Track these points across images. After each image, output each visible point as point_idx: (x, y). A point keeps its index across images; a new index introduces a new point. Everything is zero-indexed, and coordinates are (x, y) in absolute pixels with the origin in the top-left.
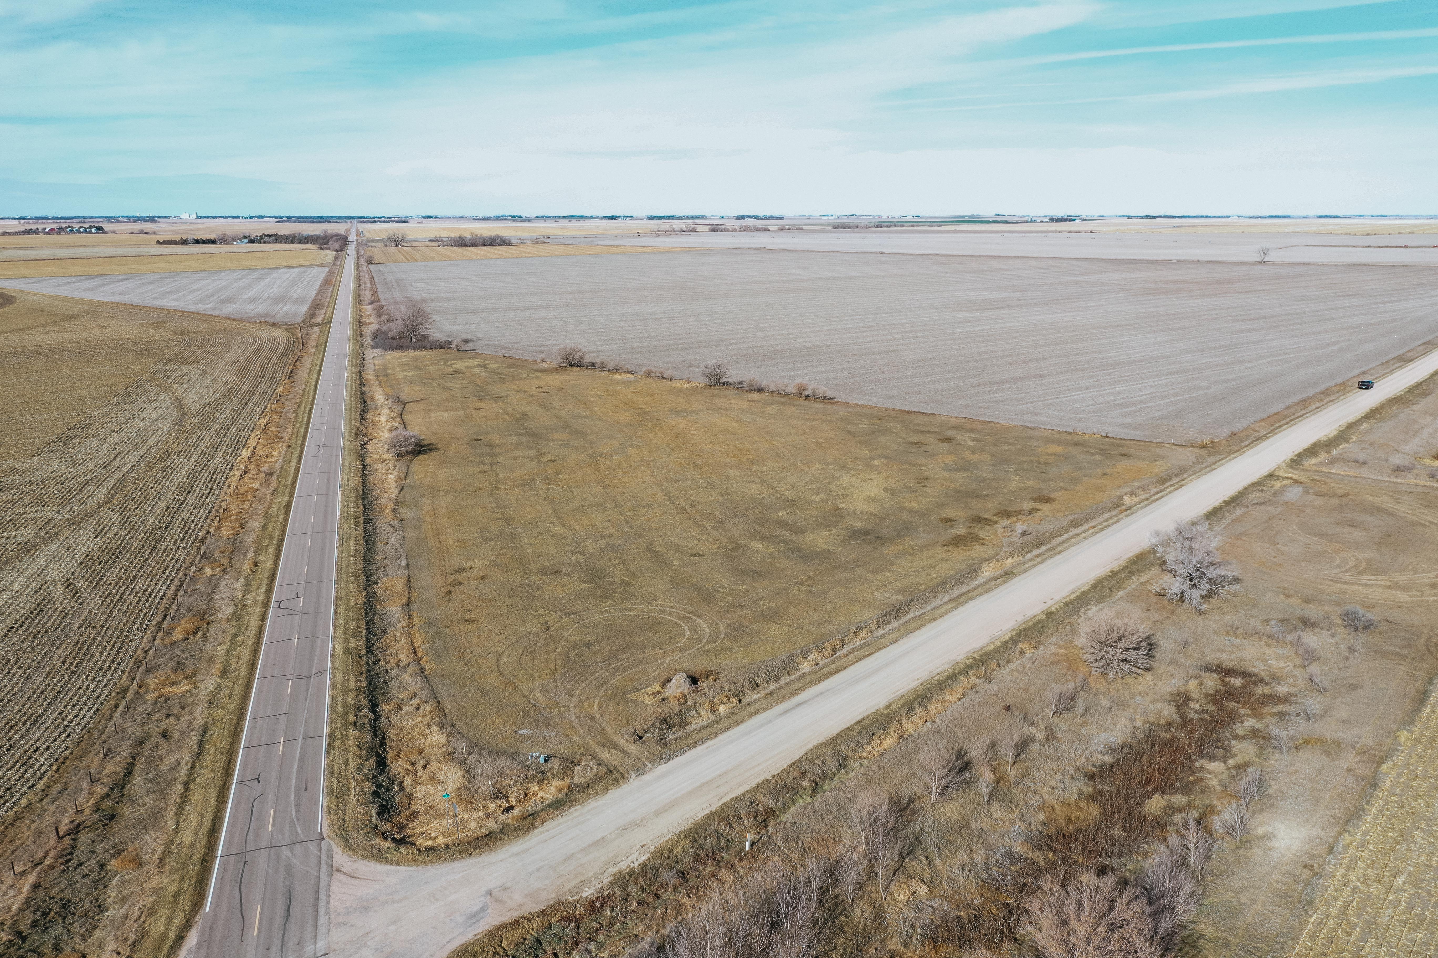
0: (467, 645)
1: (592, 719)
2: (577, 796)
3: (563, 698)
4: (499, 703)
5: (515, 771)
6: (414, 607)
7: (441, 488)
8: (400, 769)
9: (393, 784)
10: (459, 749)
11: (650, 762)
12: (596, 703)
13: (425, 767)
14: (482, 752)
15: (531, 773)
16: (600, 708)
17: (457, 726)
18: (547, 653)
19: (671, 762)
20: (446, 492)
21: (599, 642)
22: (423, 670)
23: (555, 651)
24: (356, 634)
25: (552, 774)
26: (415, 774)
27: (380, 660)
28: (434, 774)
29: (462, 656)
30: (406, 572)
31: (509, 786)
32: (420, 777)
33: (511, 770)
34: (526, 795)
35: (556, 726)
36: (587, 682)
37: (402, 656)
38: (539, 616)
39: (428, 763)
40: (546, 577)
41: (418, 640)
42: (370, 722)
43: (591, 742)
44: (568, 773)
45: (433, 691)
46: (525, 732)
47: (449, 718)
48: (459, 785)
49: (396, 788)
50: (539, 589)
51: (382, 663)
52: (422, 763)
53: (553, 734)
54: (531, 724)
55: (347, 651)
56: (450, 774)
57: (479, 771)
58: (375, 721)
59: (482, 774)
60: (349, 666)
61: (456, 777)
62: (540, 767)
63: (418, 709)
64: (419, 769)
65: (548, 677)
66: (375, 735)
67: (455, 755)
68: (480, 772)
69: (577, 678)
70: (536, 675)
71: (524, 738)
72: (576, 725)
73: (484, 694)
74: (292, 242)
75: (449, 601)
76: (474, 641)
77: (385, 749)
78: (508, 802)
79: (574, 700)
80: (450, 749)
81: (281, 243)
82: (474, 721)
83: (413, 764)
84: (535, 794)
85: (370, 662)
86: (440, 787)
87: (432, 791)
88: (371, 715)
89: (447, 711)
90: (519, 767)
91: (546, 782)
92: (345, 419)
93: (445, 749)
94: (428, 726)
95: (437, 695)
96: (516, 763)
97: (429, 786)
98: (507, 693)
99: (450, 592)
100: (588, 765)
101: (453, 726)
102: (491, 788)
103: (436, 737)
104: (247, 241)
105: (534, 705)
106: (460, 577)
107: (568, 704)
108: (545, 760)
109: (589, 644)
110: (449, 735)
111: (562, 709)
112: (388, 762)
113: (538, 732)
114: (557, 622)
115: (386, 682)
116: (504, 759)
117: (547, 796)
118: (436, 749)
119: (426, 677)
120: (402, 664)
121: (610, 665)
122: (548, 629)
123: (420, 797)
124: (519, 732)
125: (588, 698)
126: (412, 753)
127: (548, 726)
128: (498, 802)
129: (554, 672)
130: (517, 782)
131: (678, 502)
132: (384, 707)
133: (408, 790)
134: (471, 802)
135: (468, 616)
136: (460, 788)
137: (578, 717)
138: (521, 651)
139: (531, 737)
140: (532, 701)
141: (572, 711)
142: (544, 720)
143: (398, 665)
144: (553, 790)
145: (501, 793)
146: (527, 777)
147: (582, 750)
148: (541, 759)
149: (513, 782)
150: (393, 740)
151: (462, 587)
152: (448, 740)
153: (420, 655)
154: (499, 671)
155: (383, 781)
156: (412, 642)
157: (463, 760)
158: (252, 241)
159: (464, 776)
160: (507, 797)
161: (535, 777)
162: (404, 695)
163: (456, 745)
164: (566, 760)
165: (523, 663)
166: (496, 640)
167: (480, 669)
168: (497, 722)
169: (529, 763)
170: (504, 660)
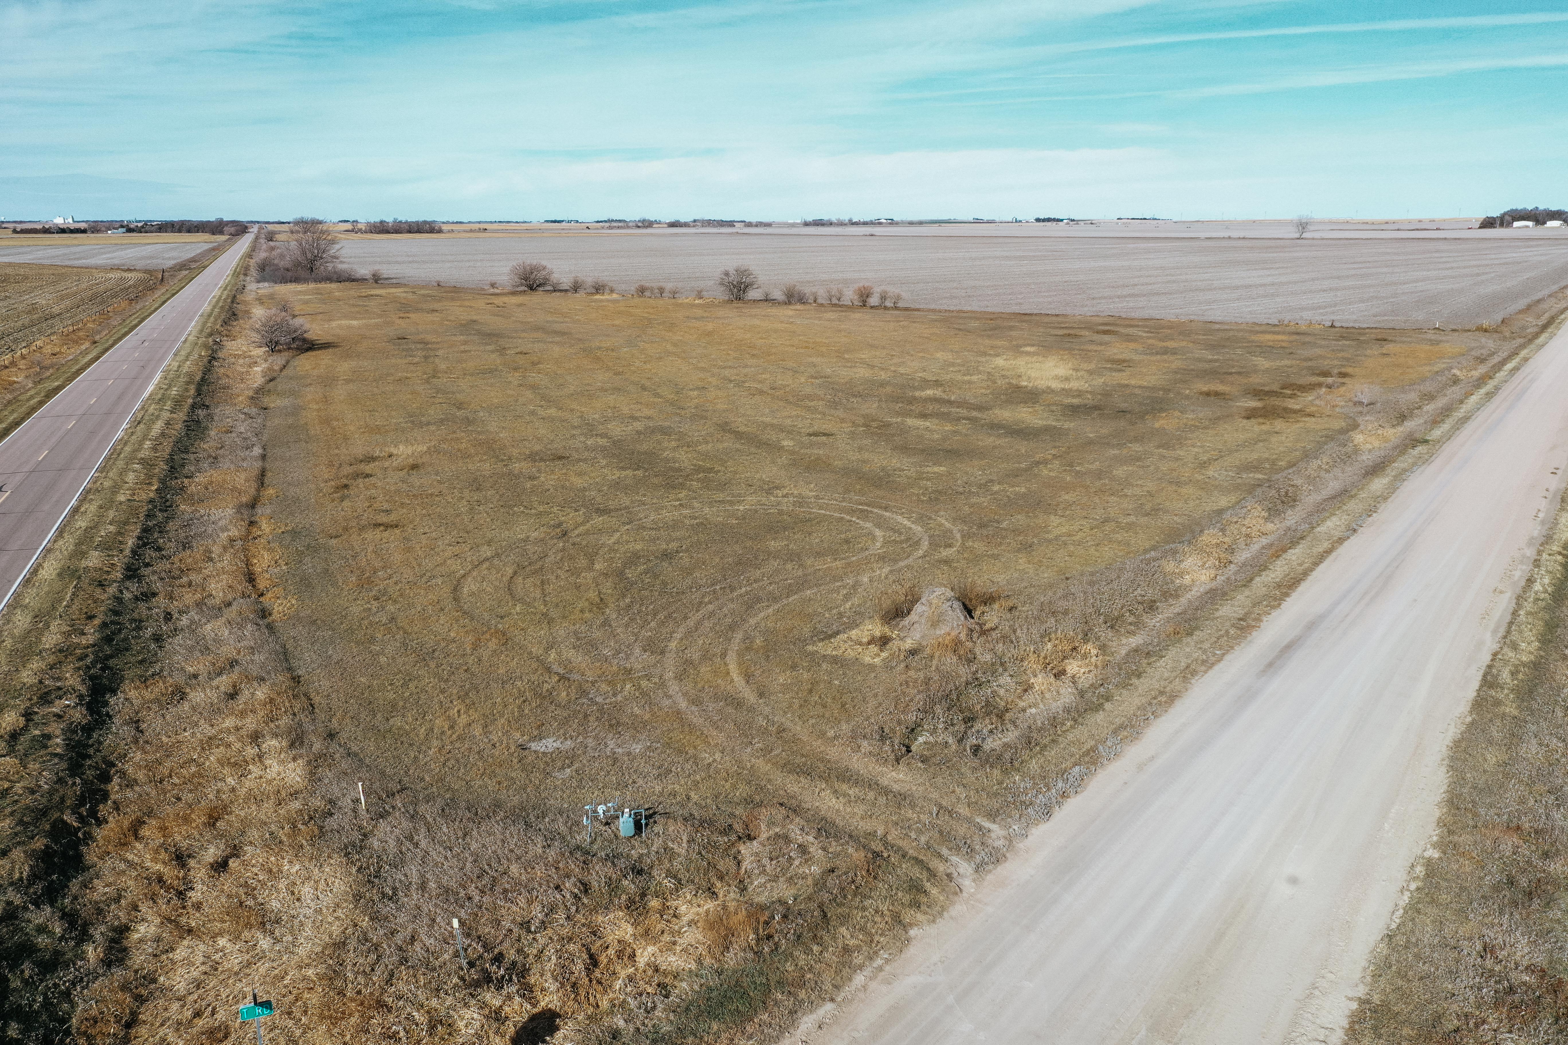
0: (378, 564)
1: (738, 703)
2: (802, 959)
3: (639, 659)
4: (464, 676)
5: (539, 871)
6: (263, 512)
7: (342, 378)
8: (129, 882)
9: (84, 937)
10: (346, 803)
11: (992, 815)
12: (733, 667)
13: (221, 866)
14: (422, 808)
15: (598, 875)
16: (748, 677)
17: (343, 736)
18: (575, 572)
19: (1059, 815)
20: (348, 381)
21: (687, 550)
22: (264, 613)
23: (590, 568)
24: (108, 546)
25: (669, 874)
26: (181, 894)
27: (154, 595)
28: (251, 891)
29: (365, 582)
30: (258, 464)
31: (525, 925)
32: (198, 906)
33: (528, 866)
34: (594, 961)
35: (638, 726)
36: (691, 623)
37: (217, 589)
38: (540, 514)
39: (235, 851)
40: (542, 464)
41: (263, 561)
42: (70, 730)
43: (763, 766)
44: (721, 866)
45: (285, 656)
46: (549, 744)
47: (321, 716)
48: (336, 929)
49: (92, 953)
50: (532, 478)
51: (161, 601)
52: (212, 853)
53: (637, 748)
54: (566, 721)
55: (68, 573)
56: (306, 890)
57: (413, 872)
58: (88, 730)
59: (423, 887)
60: (60, 601)
61: (327, 900)
62: (624, 849)
63: (232, 696)
64: (199, 873)
65: (587, 615)
66: (75, 768)
67: (331, 823)
68: (415, 878)
69: (661, 616)
70: (554, 613)
71: (551, 760)
72: (698, 721)
73: (424, 656)
74: (180, 231)
75: (342, 499)
76: (397, 558)
77: (93, 813)
78: (527, 992)
79: (670, 664)
80: (317, 803)
81: (166, 232)
82: (397, 721)
83: (180, 859)
84: (626, 954)
85: (127, 595)
86: (265, 943)
87: (234, 962)
88: (79, 715)
89: (317, 700)
90: (552, 854)
91: (654, 903)
92: (197, 322)
93: (296, 805)
94: (256, 737)
95: (295, 663)
96: (539, 840)
97: (222, 942)
98: (486, 654)
99: (346, 486)
100: (787, 839)
101: (331, 736)
102: (461, 941)
103: (274, 768)
104: (124, 230)
105: (562, 678)
106: (368, 468)
107: (658, 671)
108: (638, 826)
109: (666, 556)
110: (315, 765)
111: (644, 683)
112: (91, 855)
113: (591, 743)
114: (583, 524)
115: (157, 638)
116: (497, 829)
117: (673, 961)
118: (268, 806)
119: (270, 627)
120: (210, 602)
121: (732, 589)
122: (565, 534)
123: (181, 987)
124: (534, 746)
125: (706, 656)
126: (187, 820)
127: (615, 726)
128: (492, 998)
129: (601, 604)
130: (552, 909)
131: (747, 385)
132: (133, 694)
133: (139, 959)
134: (381, 1005)
135: (383, 518)
136: (340, 945)
137: (696, 701)
138: (510, 571)
139: (571, 758)
140: (555, 667)
141: (674, 688)
142: (601, 710)
143: (199, 604)
144: (691, 936)
145: (498, 959)
146: (586, 888)
147: (742, 790)
148: (625, 825)
149: (538, 913)
150: (131, 784)
151: (372, 480)
152: (313, 776)
153: (262, 584)
154: (459, 609)
155: (42, 929)
156: (248, 564)
157: (356, 836)
158: (130, 230)
159: (358, 897)
160: (524, 972)
161: (613, 887)
162: (199, 665)
163: (336, 791)
164: (705, 823)
165: (519, 590)
166: (448, 553)
167: (411, 606)
168: (463, 720)
169: (583, 838)
170: (469, 586)
